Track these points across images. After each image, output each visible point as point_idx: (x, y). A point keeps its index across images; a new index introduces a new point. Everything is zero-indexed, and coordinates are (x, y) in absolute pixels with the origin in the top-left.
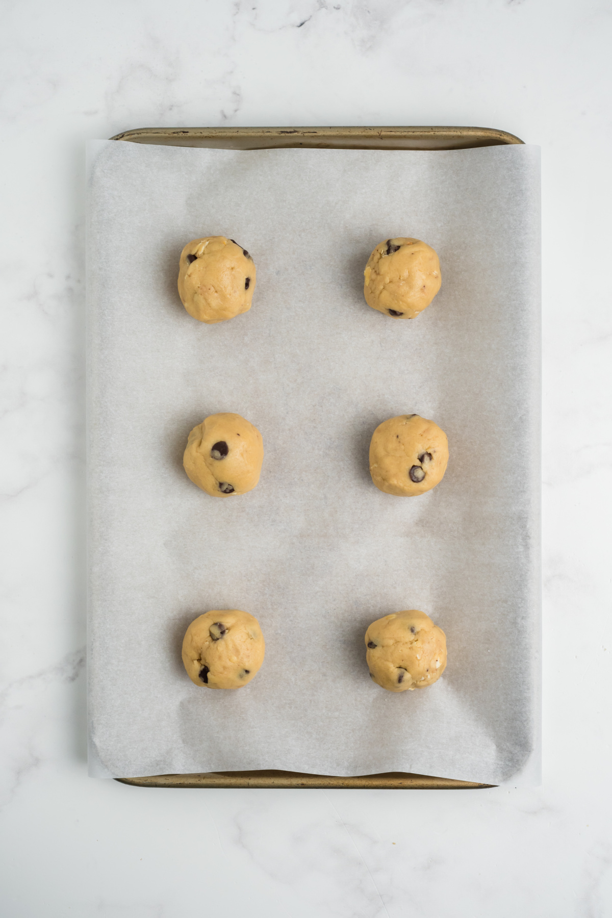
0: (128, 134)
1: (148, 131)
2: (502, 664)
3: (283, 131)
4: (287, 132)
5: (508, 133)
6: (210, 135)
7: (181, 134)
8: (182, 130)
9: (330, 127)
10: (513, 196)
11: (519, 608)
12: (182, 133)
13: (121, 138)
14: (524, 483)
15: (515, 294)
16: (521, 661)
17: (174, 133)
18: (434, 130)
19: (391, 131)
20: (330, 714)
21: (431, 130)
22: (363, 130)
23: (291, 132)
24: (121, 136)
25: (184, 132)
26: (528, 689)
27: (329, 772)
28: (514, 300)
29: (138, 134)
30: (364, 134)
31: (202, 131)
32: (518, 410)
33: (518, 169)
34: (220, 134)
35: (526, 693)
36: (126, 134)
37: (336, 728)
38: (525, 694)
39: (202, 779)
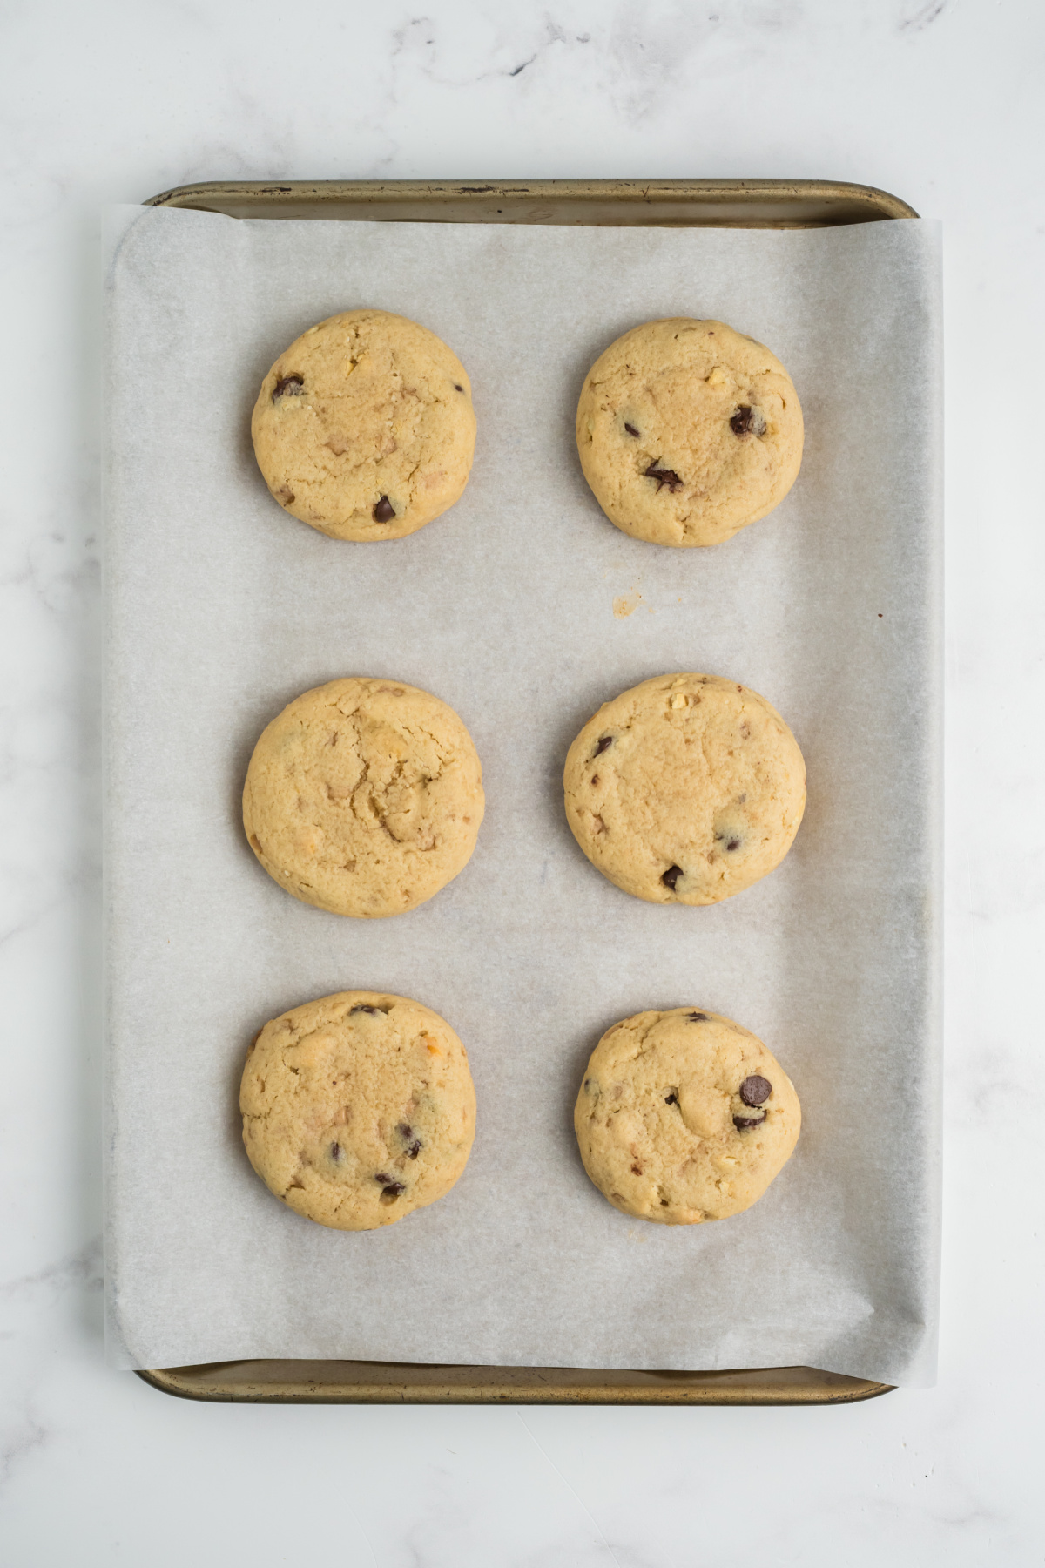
0: (180, 192)
1: (217, 187)
2: (878, 1163)
3: (467, 187)
4: (474, 190)
5: (884, 192)
6: (331, 194)
7: (276, 193)
8: (279, 186)
9: (554, 181)
10: (903, 312)
11: (909, 1061)
12: (279, 192)
13: (166, 200)
14: (919, 835)
15: (905, 491)
16: (911, 1159)
17: (264, 191)
18: (747, 186)
19: (667, 189)
20: (562, 1253)
21: (741, 186)
22: (614, 187)
23: (480, 190)
24: (166, 196)
25: (282, 190)
26: (924, 1210)
27: (560, 1361)
28: (903, 502)
29: (198, 192)
30: (615, 193)
31: (316, 187)
32: (909, 701)
33: (911, 263)
34: (350, 193)
35: (920, 1217)
36: (175, 194)
37: (574, 1279)
38: (918, 1219)
39: (317, 1388)
